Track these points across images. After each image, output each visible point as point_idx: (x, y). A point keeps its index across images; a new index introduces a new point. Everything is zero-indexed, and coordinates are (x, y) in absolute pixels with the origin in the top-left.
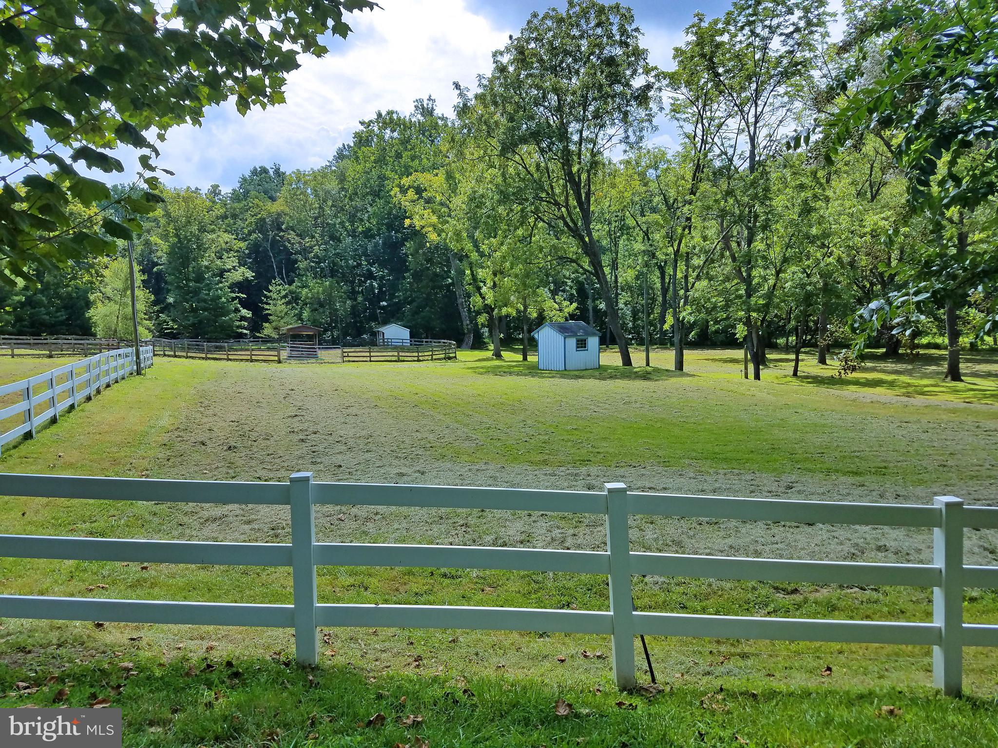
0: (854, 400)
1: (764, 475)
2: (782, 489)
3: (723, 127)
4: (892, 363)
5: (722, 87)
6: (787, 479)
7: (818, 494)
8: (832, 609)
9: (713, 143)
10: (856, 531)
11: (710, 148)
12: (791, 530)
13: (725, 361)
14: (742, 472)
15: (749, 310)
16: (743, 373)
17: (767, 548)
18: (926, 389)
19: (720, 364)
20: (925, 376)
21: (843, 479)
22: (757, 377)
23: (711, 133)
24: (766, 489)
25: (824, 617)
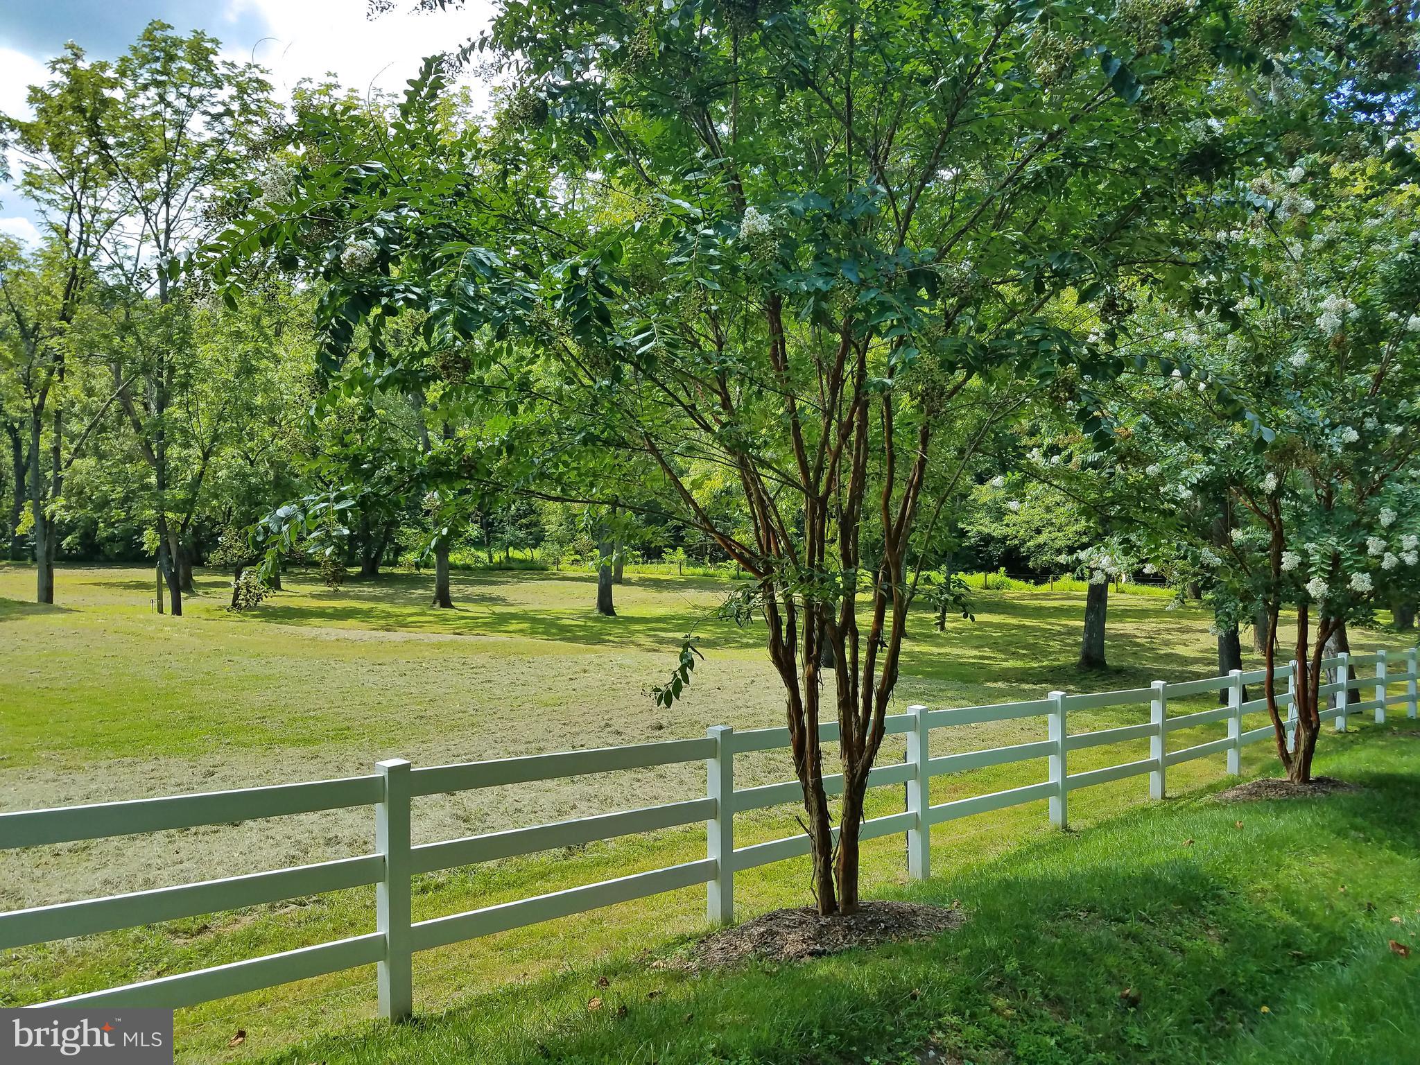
0: (314, 639)
1: (172, 761)
2: (199, 778)
3: (116, 226)
4: (369, 586)
5: (113, 166)
6: (207, 762)
7: (252, 778)
8: (255, 942)
9: (99, 247)
10: (300, 823)
11: (94, 254)
12: (207, 838)
13: (128, 586)
14: (137, 760)
15: (161, 508)
16: (155, 604)
17: (165, 873)
18: (410, 619)
19: (120, 591)
20: (410, 602)
21: (290, 751)
22: (177, 610)
23: (96, 232)
24: (173, 781)
25: (244, 957)
